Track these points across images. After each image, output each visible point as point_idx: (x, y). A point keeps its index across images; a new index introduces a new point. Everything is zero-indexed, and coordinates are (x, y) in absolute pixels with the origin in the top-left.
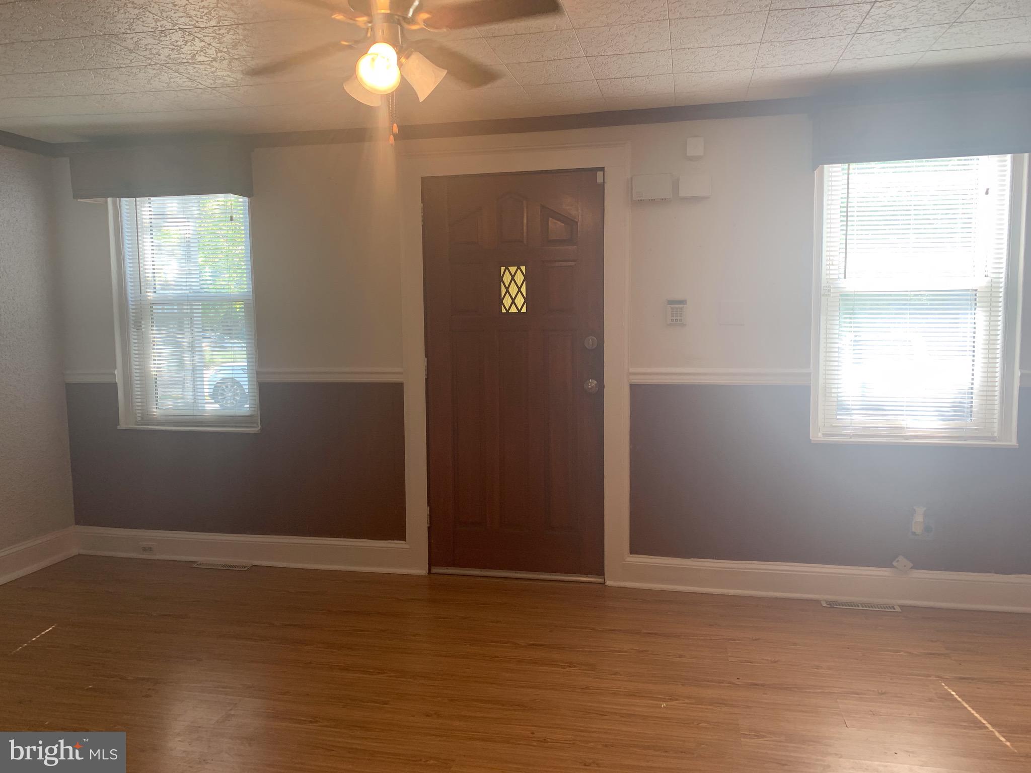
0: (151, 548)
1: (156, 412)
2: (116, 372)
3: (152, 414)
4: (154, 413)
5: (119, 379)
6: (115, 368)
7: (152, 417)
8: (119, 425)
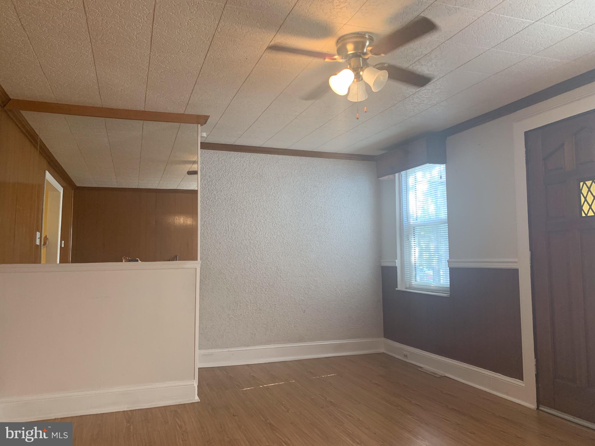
0: (406, 355)
1: (414, 283)
2: (396, 261)
3: (411, 283)
4: (413, 283)
5: (398, 264)
6: (396, 259)
7: (411, 285)
8: (397, 288)
